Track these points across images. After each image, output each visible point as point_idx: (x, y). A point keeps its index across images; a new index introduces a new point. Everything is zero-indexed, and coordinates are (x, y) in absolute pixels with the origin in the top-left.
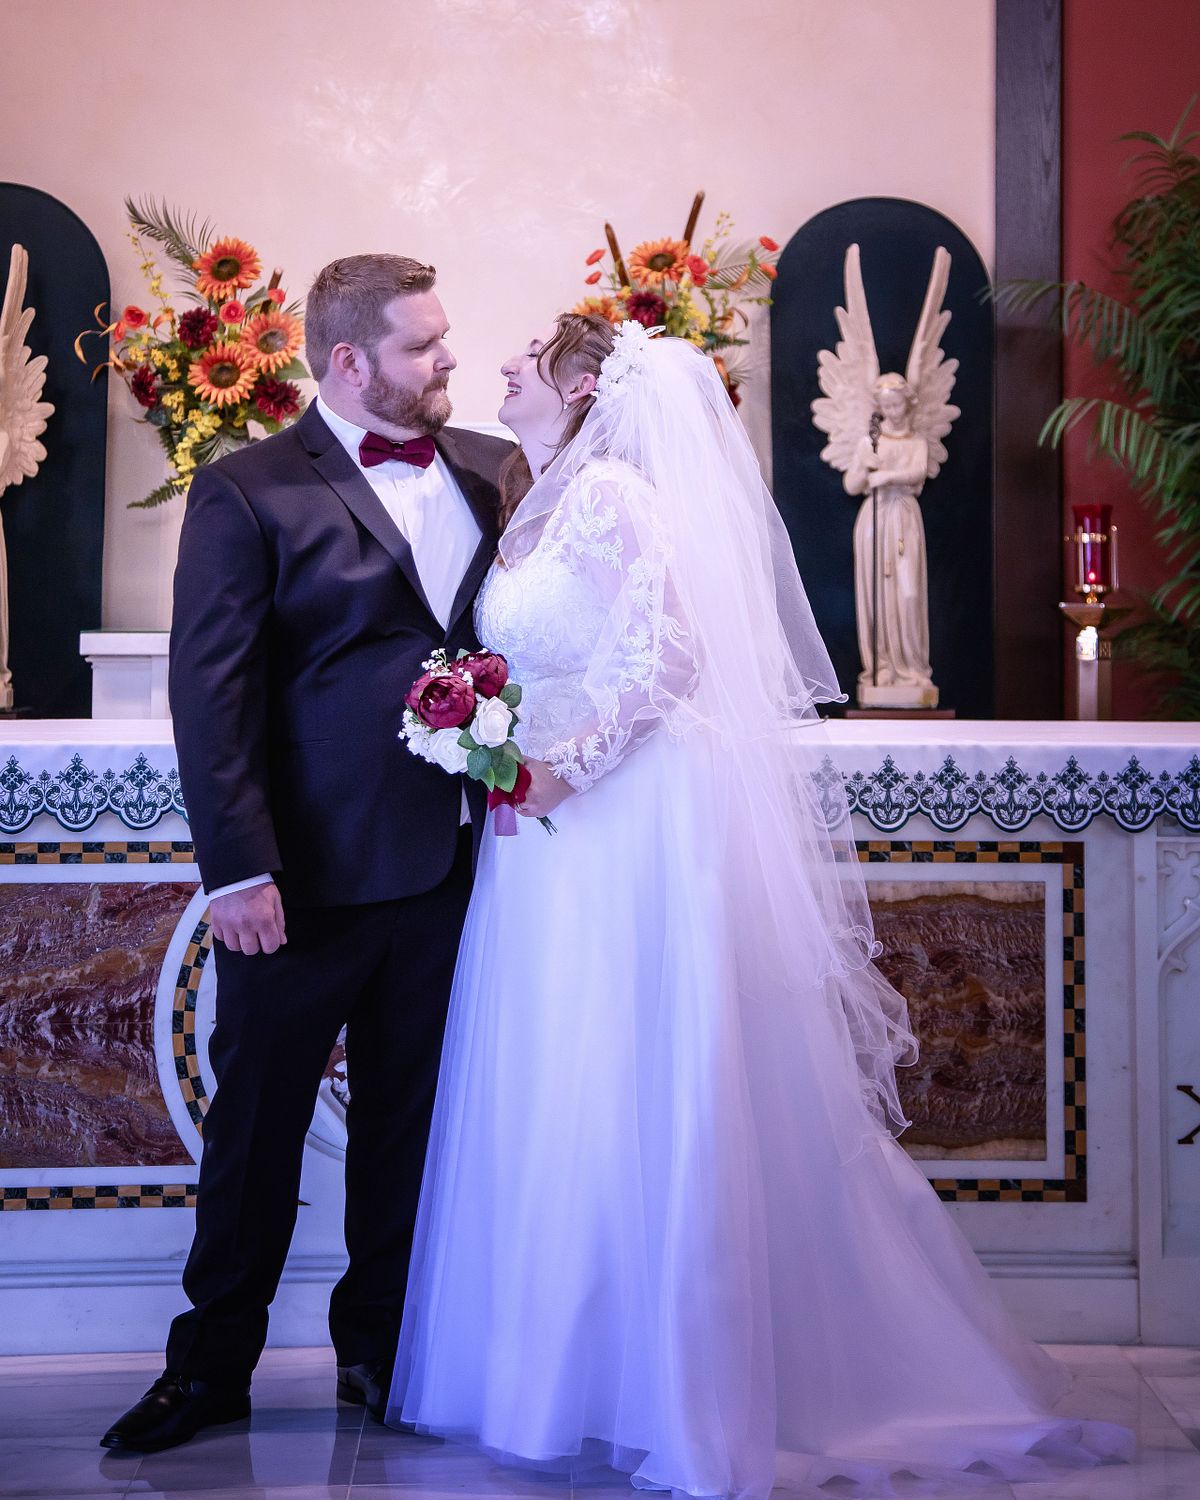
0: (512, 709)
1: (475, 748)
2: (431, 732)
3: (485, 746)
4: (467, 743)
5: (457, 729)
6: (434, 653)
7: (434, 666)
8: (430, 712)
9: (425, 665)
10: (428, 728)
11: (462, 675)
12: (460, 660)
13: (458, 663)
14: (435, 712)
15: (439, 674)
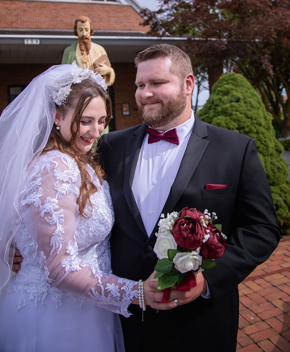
0: (200, 267)
1: (171, 259)
2: (170, 231)
3: (174, 265)
4: (171, 253)
5: (176, 245)
6: (214, 214)
7: (207, 217)
8: (179, 227)
9: (206, 211)
10: (171, 229)
11: (206, 233)
12: (215, 228)
13: (213, 227)
14: (180, 229)
15: (203, 220)
